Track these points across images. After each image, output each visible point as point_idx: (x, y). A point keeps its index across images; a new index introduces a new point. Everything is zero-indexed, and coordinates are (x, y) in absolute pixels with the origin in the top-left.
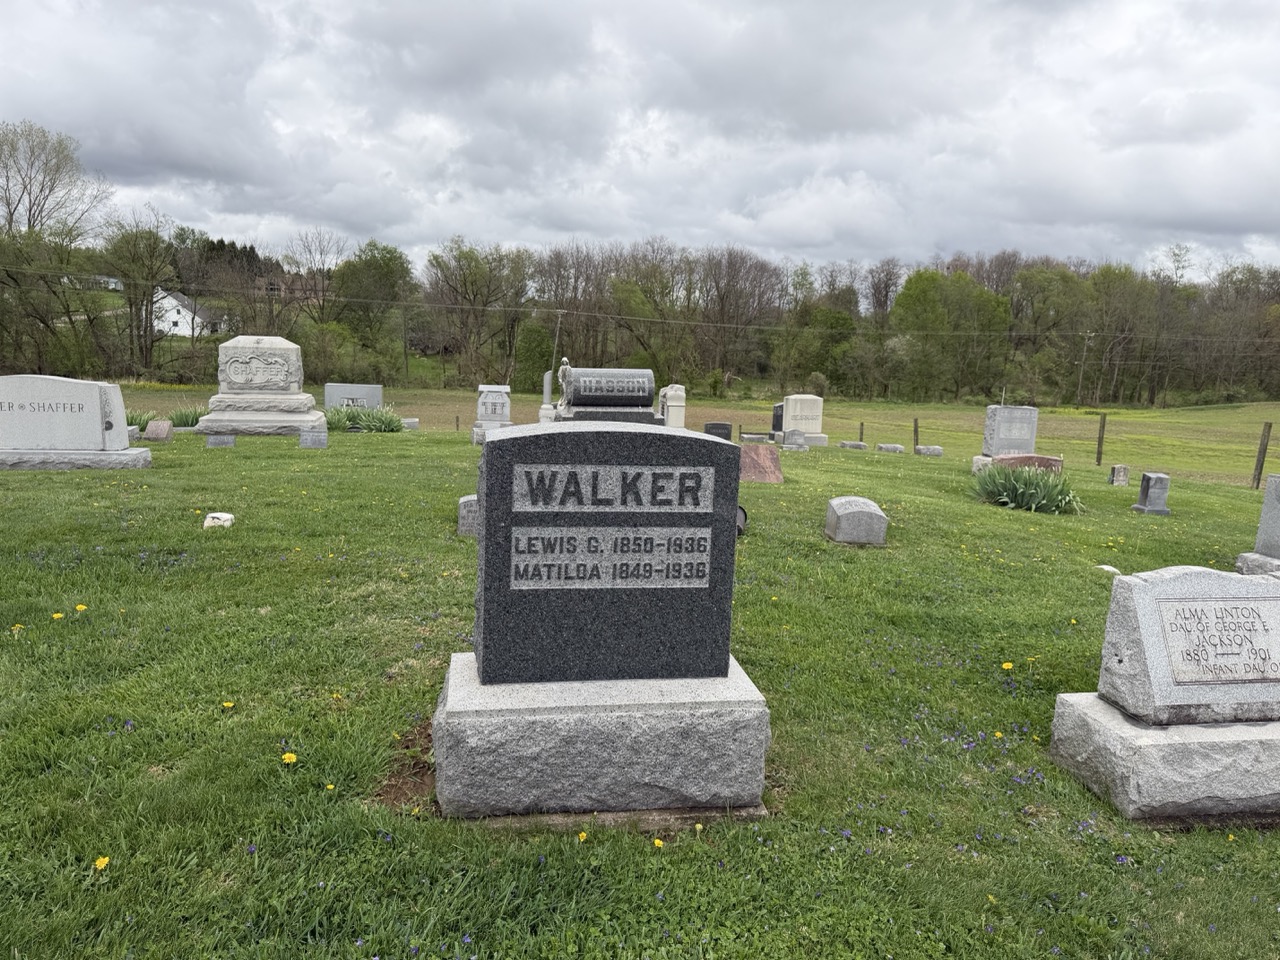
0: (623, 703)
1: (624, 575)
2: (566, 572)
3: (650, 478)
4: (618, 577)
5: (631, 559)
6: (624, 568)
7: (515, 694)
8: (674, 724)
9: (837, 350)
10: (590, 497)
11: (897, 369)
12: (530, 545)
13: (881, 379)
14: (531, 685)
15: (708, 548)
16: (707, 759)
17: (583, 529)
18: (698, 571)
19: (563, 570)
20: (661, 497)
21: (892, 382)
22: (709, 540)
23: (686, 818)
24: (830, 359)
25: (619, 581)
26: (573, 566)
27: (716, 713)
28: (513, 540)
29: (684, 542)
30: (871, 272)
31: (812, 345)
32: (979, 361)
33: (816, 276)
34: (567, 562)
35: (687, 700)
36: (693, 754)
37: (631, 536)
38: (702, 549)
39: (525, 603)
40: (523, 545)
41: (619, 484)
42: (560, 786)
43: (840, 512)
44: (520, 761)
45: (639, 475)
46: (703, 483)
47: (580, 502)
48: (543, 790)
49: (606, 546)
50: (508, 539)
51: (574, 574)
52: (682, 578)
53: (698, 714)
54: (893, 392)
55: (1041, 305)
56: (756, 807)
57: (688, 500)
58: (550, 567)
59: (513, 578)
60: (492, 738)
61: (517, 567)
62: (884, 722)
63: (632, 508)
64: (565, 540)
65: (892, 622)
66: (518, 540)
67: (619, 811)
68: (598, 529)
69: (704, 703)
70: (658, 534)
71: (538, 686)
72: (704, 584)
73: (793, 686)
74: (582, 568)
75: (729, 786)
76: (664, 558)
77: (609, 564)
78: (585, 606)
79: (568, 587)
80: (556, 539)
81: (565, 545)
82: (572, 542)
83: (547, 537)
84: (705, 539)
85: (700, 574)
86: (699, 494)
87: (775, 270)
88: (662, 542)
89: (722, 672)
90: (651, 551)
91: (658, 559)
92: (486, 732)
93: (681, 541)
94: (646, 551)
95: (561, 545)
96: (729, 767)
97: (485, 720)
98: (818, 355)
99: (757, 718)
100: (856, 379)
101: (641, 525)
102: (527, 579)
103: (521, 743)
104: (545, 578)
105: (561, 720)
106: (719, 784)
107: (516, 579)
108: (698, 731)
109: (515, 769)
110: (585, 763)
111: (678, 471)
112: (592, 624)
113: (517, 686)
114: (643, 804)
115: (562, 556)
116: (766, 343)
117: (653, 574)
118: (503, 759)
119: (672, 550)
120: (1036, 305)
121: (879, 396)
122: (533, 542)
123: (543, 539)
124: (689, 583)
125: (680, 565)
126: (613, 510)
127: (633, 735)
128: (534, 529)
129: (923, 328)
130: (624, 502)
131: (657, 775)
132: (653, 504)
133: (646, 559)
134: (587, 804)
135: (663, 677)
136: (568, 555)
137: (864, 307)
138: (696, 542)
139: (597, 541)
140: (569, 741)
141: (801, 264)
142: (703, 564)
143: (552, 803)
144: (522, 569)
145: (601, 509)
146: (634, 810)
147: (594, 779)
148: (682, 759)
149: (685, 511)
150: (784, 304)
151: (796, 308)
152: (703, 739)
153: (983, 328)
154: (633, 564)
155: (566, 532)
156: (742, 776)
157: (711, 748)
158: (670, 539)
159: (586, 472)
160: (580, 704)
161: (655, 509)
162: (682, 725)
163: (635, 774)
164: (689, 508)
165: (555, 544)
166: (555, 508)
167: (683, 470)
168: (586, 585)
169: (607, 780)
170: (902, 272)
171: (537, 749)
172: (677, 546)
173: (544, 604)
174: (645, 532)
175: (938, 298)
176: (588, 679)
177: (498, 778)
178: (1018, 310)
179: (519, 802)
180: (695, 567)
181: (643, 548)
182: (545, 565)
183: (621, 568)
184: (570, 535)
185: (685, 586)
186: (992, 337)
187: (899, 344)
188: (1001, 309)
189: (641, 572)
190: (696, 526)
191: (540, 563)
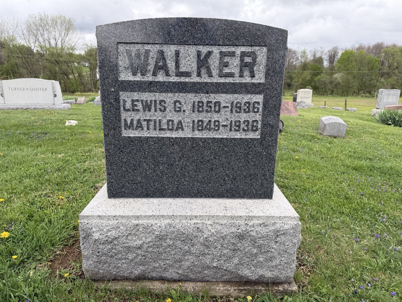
0: (198, 214)
1: (200, 128)
2: (160, 125)
3: (218, 56)
4: (196, 130)
5: (205, 117)
6: (200, 123)
7: (128, 205)
8: (233, 230)
9: (316, 79)
10: (174, 70)
11: (337, 85)
12: (133, 105)
13: (331, 89)
14: (140, 199)
15: (261, 110)
16: (256, 253)
17: (170, 95)
18: (253, 126)
19: (158, 124)
20: (226, 70)
21: (335, 89)
22: (261, 104)
23: (241, 290)
24: (313, 82)
25: (197, 132)
26: (165, 121)
27: (263, 223)
28: (121, 101)
29: (243, 105)
30: (329, 51)
31: (307, 77)
32: (367, 81)
33: (309, 53)
34: (159, 118)
35: (242, 214)
36: (246, 250)
37: (205, 100)
38: (256, 110)
39: (133, 146)
40: (128, 105)
41: (195, 60)
42: (157, 265)
43: (326, 123)
44: (129, 249)
45: (209, 53)
46: (258, 60)
47: (167, 74)
48: (147, 267)
49: (187, 107)
50: (117, 100)
51: (165, 127)
52: (241, 131)
53: (251, 224)
54: (335, 93)
55: (392, 61)
56: (289, 283)
57: (246, 73)
58: (148, 121)
59: (123, 128)
60: (109, 234)
61: (125, 120)
62: (363, 223)
63: (206, 79)
64: (158, 102)
65: (355, 169)
66: (125, 101)
67: (197, 282)
68: (181, 94)
69: (254, 217)
70: (224, 99)
71: (145, 200)
72: (256, 135)
73: (309, 201)
74: (171, 123)
75: (271, 271)
76: (228, 117)
77: (189, 120)
78: (174, 149)
79: (162, 136)
80: (151, 101)
81: (158, 106)
82: (163, 104)
83: (145, 99)
84: (258, 103)
85: (254, 129)
86: (255, 68)
87: (294, 51)
88: (227, 105)
89: (269, 195)
90: (219, 111)
91: (224, 117)
92: (105, 230)
93: (241, 104)
94: (216, 112)
95: (155, 106)
96: (271, 259)
97: (104, 222)
98: (309, 81)
99: (293, 228)
100: (322, 88)
101: (212, 92)
102: (133, 129)
103: (129, 238)
104: (145, 129)
105: (156, 224)
106: (264, 270)
107: (125, 129)
108: (250, 236)
109: (127, 254)
110: (173, 252)
111: (239, 50)
112: (179, 161)
113: (131, 200)
114: (213, 278)
115: (156, 114)
116: (291, 76)
117: (221, 128)
118: (117, 247)
119: (234, 111)
120: (390, 61)
121: (330, 94)
122: (135, 103)
123: (142, 101)
124: (246, 135)
125: (240, 122)
126: (191, 81)
127: (205, 236)
128: (136, 94)
129: (347, 70)
130: (199, 75)
131: (222, 262)
132: (220, 77)
133: (216, 117)
134: (176, 276)
135: (227, 197)
136: (160, 113)
137: (326, 64)
138: (251, 105)
139: (180, 104)
140: (161, 238)
141: (303, 49)
142: (257, 121)
143: (154, 275)
144: (129, 122)
145: (183, 79)
146: (208, 281)
147: (179, 262)
148: (239, 253)
149: (244, 81)
150: (297, 63)
151: (301, 64)
152: (254, 241)
153: (369, 70)
154: (206, 120)
155: (159, 96)
156: (280, 265)
157: (260, 247)
158: (233, 103)
159: (171, 51)
160: (169, 214)
161: (222, 80)
162: (239, 231)
163: (207, 260)
164: (247, 79)
165: (151, 105)
166: (149, 78)
167: (243, 49)
168: (174, 135)
169: (188, 264)
170: (340, 51)
171: (140, 242)
172: (237, 108)
173: (146, 146)
174: (214, 98)
175: (353, 59)
176: (178, 197)
177: (116, 259)
178: (383, 64)
179: (132, 273)
180: (251, 123)
181: (213, 109)
182: (145, 120)
183: (198, 123)
184: (161, 98)
185: (243, 137)
186: (373, 73)
187: (338, 76)
188: (377, 63)
189: (212, 126)
190: (252, 93)
191: (142, 119)
